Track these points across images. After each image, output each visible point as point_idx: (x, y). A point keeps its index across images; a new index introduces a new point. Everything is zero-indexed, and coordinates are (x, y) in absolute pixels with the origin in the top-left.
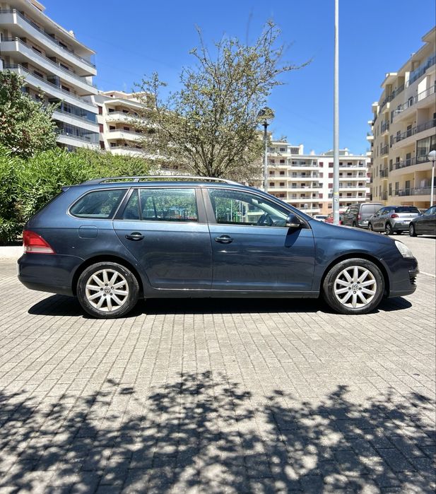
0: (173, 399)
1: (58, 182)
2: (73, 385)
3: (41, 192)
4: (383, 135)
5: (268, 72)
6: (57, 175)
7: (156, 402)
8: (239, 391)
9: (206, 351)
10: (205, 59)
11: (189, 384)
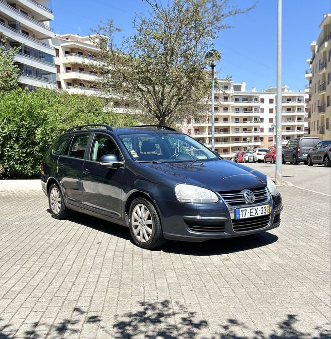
0: (135, 328)
1: (21, 121)
2: (46, 313)
3: (6, 130)
4: (321, 73)
5: (214, 17)
6: (20, 114)
7: (120, 330)
8: (196, 320)
9: (165, 280)
10: (156, 5)
11: (149, 313)
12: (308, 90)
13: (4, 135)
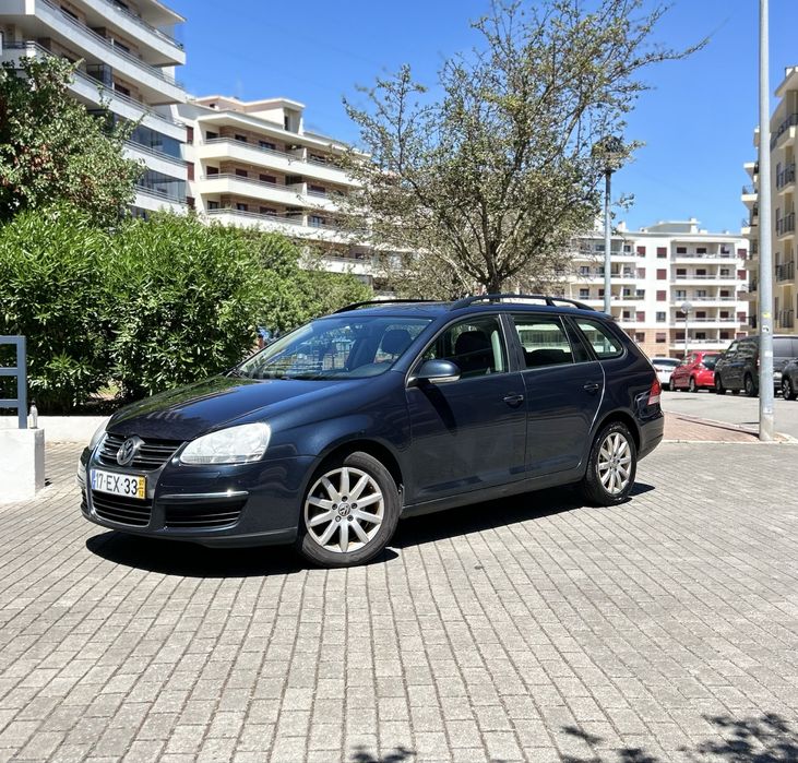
3: (152, 303)
4: (782, 194)
12: (747, 230)
13: (146, 313)
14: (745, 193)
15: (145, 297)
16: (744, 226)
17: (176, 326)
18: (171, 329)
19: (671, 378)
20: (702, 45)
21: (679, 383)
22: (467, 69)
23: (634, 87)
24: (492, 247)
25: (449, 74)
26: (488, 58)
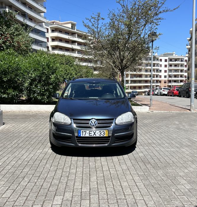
12: (187, 55)
13: (32, 78)
14: (187, 45)
15: (31, 74)
16: (187, 54)
17: (40, 81)
18: (38, 82)
19: (168, 93)
20: (177, 8)
21: (170, 94)
22: (116, 14)
23: (160, 19)
24: (122, 60)
25: (111, 15)
26: (121, 11)
